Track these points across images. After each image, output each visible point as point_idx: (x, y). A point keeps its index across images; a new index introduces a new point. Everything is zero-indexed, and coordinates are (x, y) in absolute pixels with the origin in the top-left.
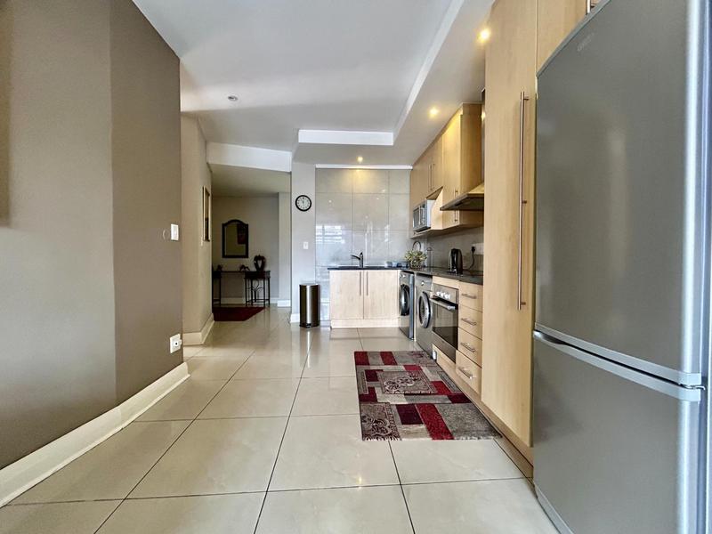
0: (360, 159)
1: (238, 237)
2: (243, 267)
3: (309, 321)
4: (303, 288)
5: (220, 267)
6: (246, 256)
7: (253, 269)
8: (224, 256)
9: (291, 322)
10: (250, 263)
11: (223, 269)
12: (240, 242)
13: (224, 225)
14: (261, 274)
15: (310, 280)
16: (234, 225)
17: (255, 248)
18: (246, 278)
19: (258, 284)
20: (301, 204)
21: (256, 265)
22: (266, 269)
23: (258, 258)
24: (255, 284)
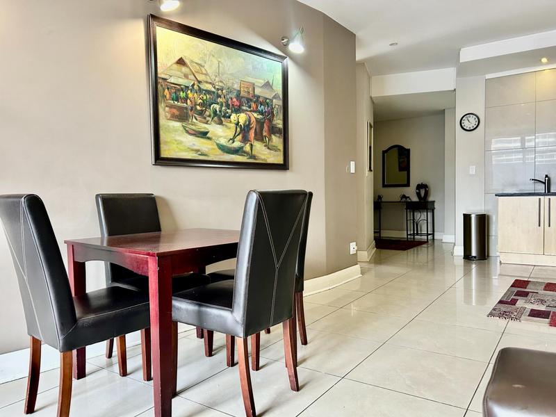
0: (544, 60)
1: (400, 163)
2: (404, 196)
3: (474, 253)
4: (467, 218)
5: (380, 197)
6: (408, 185)
7: (415, 199)
8: (384, 186)
9: (455, 254)
10: (411, 193)
11: (383, 200)
12: (401, 169)
13: (384, 152)
14: (424, 203)
15: (475, 209)
16: (395, 150)
17: (418, 174)
18: (407, 209)
19: (421, 216)
20: (467, 125)
21: (418, 194)
22: (431, 199)
23: (420, 187)
24: (417, 215)
